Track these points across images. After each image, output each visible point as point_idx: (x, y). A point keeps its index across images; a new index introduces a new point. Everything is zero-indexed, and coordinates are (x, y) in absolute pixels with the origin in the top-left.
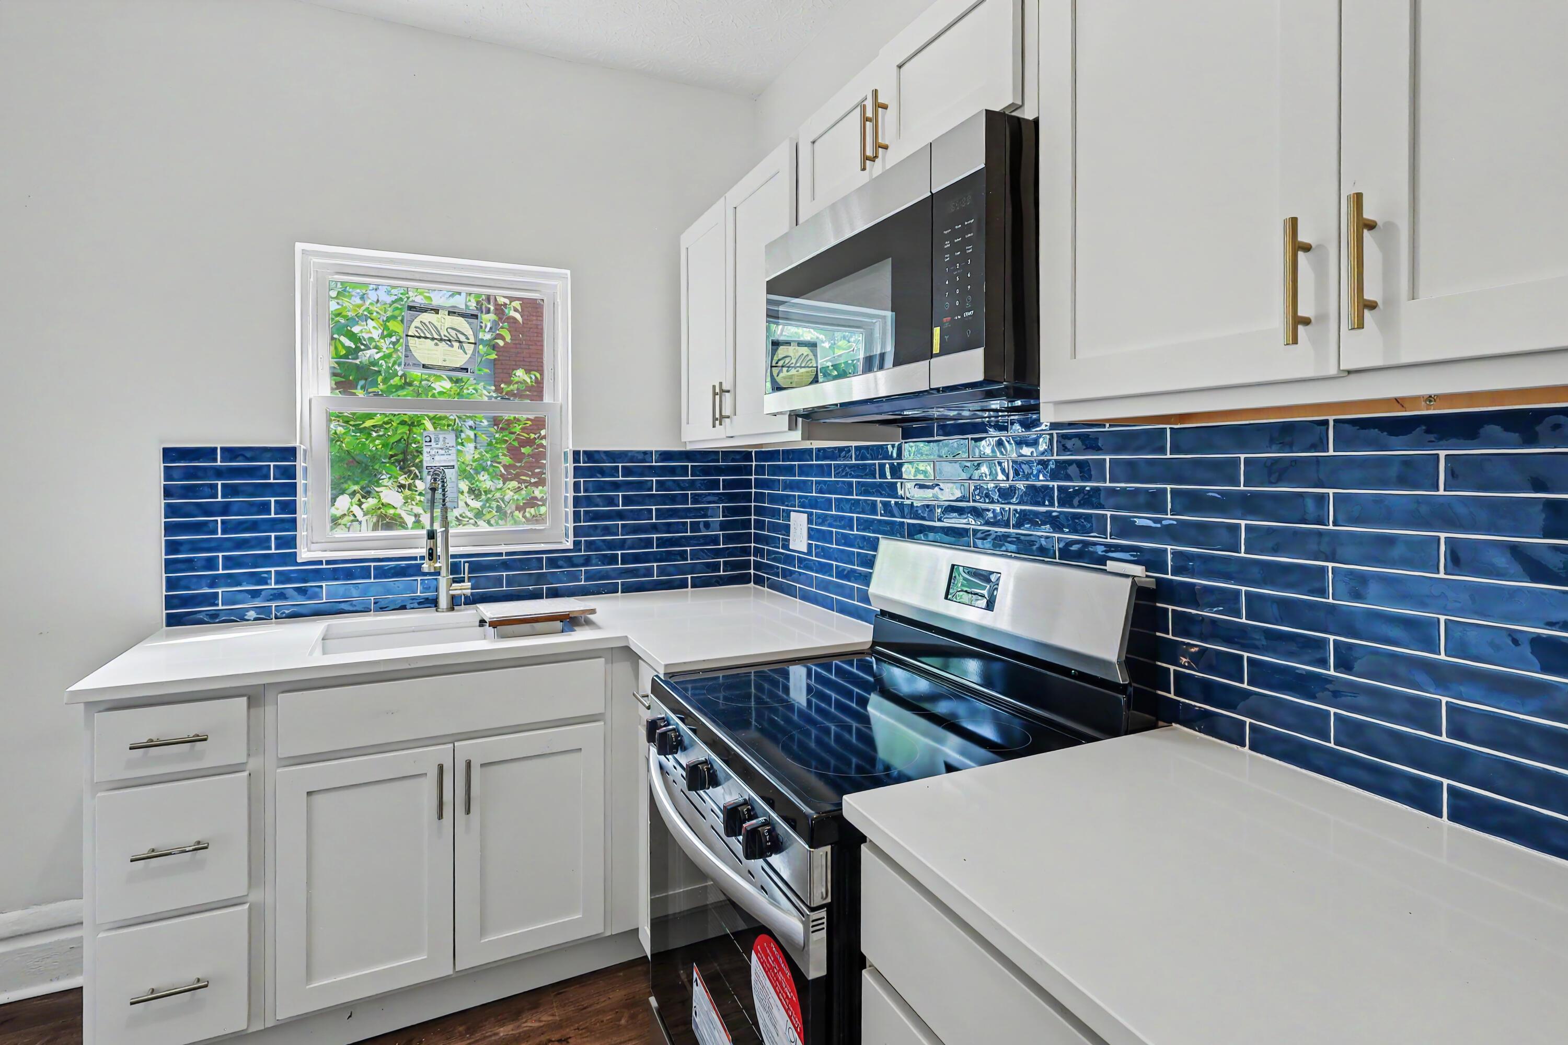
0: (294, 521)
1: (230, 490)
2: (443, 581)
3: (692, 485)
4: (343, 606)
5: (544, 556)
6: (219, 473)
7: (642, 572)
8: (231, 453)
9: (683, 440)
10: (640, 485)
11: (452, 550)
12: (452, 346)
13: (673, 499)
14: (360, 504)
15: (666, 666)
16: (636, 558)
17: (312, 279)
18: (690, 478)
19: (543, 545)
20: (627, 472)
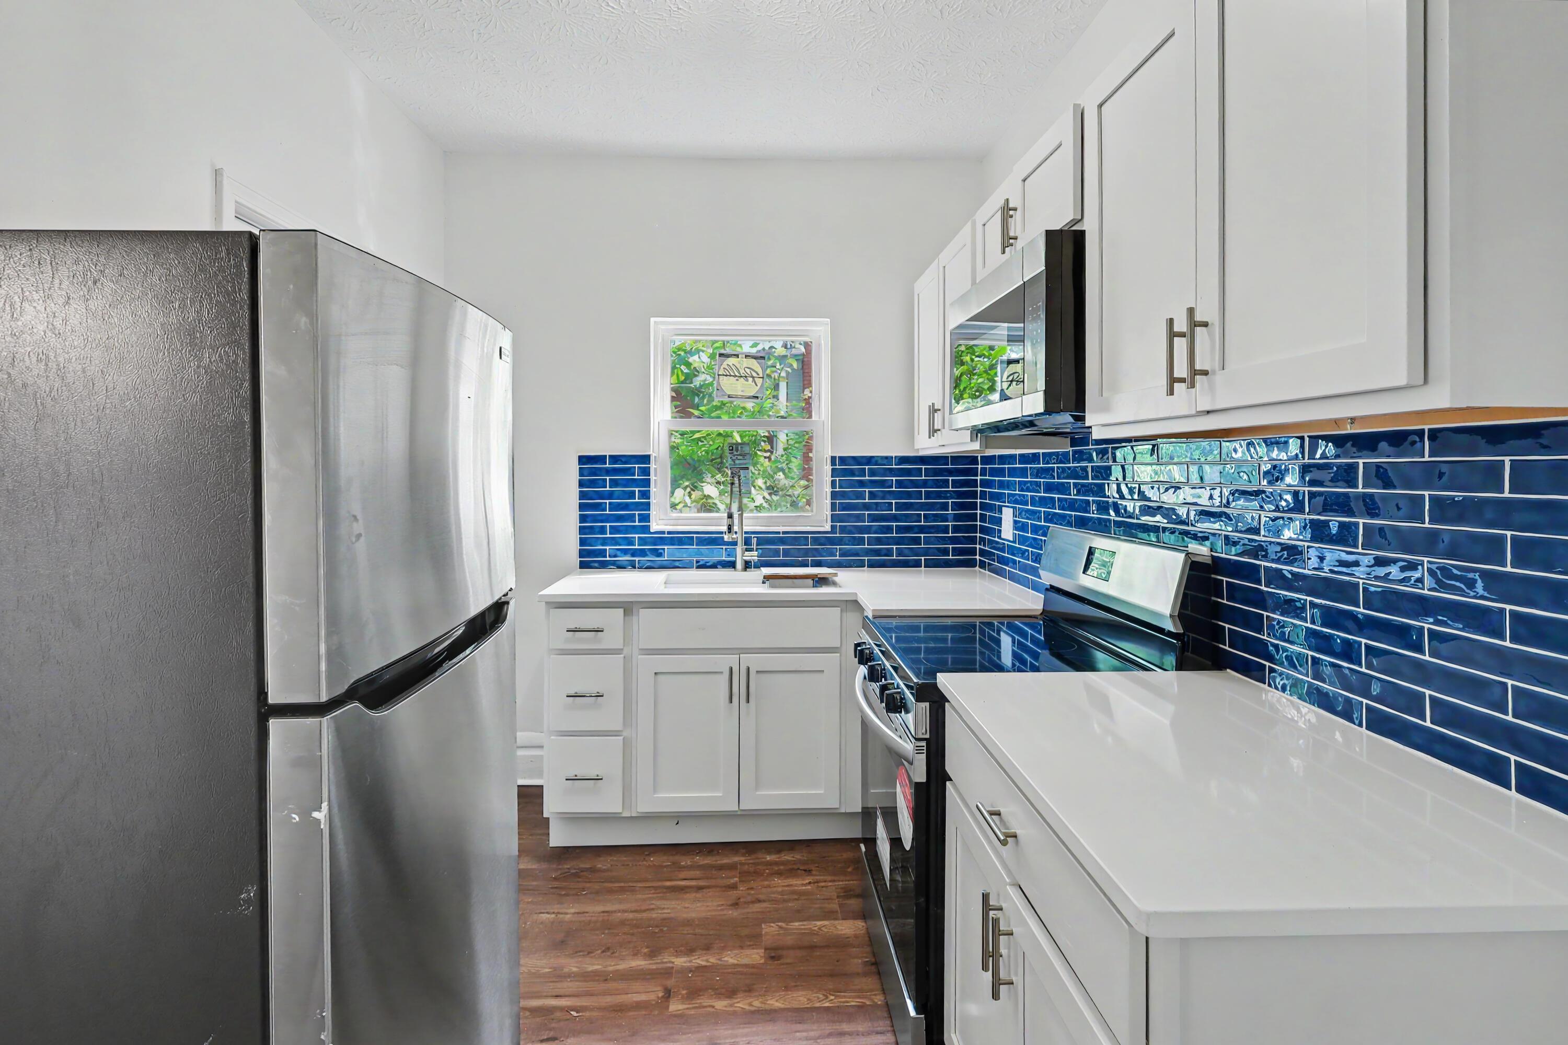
0: (649, 504)
1: (614, 483)
2: (739, 549)
3: (925, 484)
4: (677, 564)
5: (810, 536)
6: (608, 472)
7: (883, 552)
8: (615, 459)
9: (916, 448)
10: (882, 484)
11: (746, 529)
12: (747, 380)
13: (909, 495)
14: (690, 495)
15: (874, 610)
16: (879, 541)
17: (660, 341)
18: (923, 478)
19: (808, 527)
20: (872, 473)
